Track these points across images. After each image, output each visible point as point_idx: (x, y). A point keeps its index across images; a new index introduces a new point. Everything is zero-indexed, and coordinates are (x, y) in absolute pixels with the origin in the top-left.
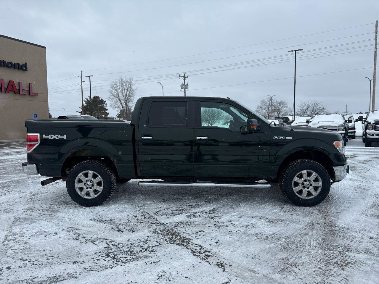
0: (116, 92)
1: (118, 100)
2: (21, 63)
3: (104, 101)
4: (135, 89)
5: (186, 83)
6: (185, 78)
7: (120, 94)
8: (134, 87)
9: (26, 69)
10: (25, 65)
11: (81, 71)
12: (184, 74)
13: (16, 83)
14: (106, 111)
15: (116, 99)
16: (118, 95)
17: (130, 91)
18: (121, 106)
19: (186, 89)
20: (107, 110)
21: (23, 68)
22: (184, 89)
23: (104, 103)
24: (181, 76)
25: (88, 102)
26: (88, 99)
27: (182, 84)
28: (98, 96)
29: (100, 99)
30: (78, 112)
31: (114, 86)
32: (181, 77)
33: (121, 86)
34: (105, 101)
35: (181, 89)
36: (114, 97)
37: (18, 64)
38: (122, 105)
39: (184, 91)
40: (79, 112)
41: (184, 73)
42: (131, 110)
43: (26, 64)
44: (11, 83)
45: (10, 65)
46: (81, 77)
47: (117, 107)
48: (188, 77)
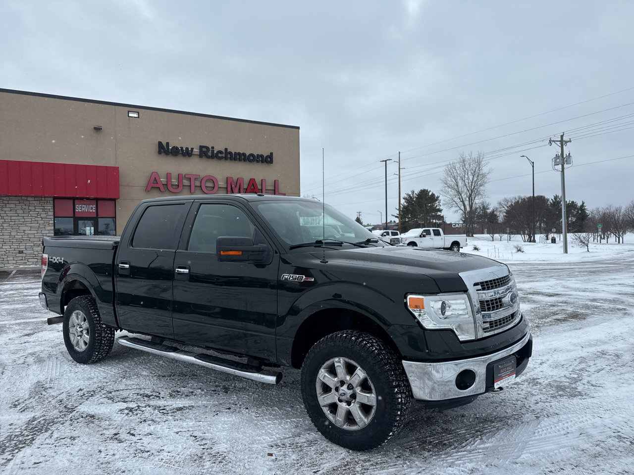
0: (454, 180)
1: (456, 193)
2: (266, 154)
3: (436, 196)
4: (487, 172)
5: (566, 153)
6: (563, 143)
7: (460, 184)
8: (485, 170)
9: (271, 162)
10: (271, 156)
11: (399, 153)
12: (562, 137)
13: (258, 181)
14: (439, 213)
15: (453, 192)
16: (457, 186)
17: (478, 176)
18: (461, 203)
19: (565, 166)
20: (440, 211)
21: (268, 160)
22: (560, 166)
23: (436, 200)
24: (554, 141)
25: (409, 200)
26: (410, 195)
27: (556, 155)
28: (426, 189)
29: (430, 194)
30: (394, 216)
31: (451, 170)
32: (553, 143)
33: (463, 169)
34: (438, 197)
35: (555, 165)
36: (450, 189)
37: (262, 156)
38: (463, 202)
39: (561, 170)
40: (396, 217)
41: (562, 134)
42: (488, 209)
43: (272, 154)
44: (252, 182)
45: (252, 158)
46: (399, 161)
47: (454, 205)
48: (570, 141)
